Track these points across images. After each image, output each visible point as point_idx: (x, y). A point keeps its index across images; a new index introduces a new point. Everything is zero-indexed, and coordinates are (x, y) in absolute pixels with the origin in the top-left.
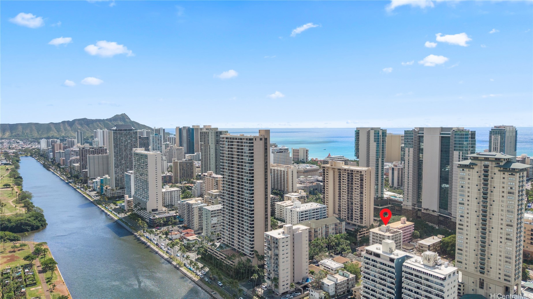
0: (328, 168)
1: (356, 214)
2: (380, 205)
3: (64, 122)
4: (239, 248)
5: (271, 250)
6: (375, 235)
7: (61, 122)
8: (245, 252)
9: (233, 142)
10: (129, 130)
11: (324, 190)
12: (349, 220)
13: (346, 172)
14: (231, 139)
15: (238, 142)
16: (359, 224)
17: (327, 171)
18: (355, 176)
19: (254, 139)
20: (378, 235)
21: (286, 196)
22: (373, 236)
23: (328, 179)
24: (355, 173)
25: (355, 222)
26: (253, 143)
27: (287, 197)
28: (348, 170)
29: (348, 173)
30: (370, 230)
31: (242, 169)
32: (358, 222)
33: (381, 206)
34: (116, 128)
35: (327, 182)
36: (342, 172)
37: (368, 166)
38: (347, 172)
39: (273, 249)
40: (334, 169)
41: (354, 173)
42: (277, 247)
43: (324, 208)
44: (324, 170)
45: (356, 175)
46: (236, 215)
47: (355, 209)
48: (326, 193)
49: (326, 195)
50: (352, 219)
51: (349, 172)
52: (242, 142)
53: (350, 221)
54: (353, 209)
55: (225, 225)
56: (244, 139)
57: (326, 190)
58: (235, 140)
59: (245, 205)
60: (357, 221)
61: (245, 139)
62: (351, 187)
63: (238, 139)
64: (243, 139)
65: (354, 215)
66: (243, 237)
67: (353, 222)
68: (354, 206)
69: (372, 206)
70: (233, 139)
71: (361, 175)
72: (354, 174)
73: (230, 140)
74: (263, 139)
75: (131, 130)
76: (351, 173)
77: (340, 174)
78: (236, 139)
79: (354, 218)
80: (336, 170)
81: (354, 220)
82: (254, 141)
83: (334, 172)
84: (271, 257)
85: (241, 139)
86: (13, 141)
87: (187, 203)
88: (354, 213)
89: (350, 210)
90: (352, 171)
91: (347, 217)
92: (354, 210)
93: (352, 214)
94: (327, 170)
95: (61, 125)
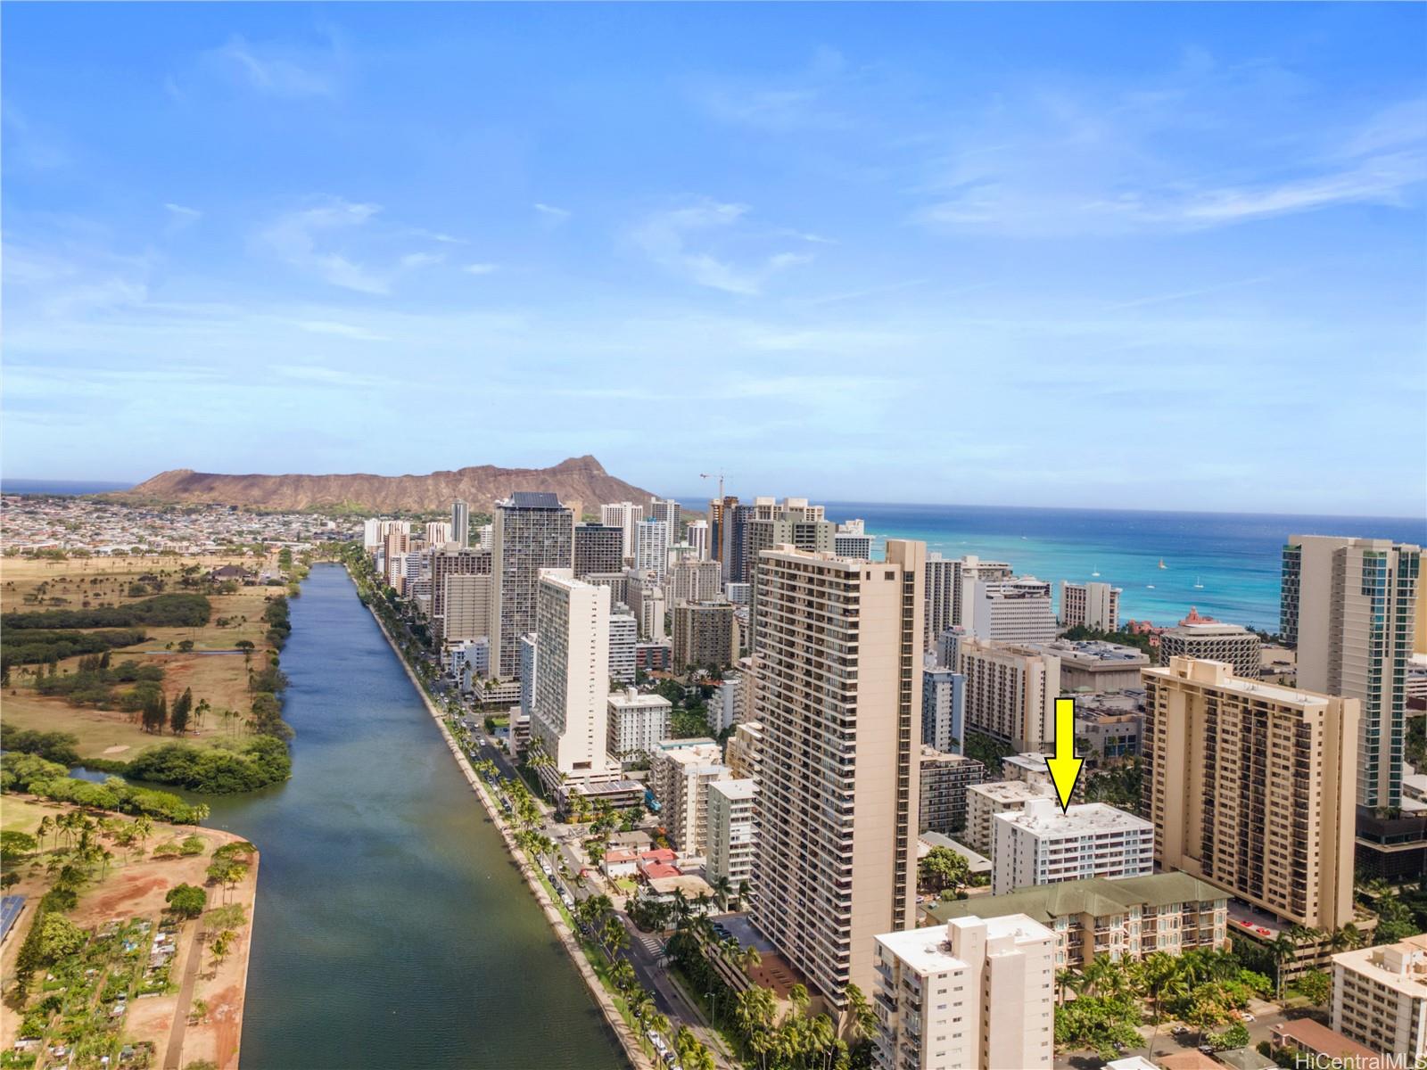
0: (1168, 682)
1: (1276, 873)
2: (1383, 839)
3: (437, 475)
4: (799, 960)
5: (895, 1009)
6: (1355, 980)
7: (430, 473)
8: (819, 979)
9: (793, 577)
10: (551, 510)
11: (1150, 764)
12: (1245, 891)
13: (1236, 706)
14: (790, 567)
15: (811, 580)
16: (1287, 913)
17: (1164, 693)
18: (1276, 726)
19: (863, 576)
20: (1370, 987)
21: (1010, 764)
22: (1347, 983)
23: (1164, 723)
24: (1276, 712)
25: (1272, 901)
26: (856, 588)
27: (1015, 765)
28: (1246, 701)
29: (1246, 711)
30: (1336, 958)
31: (820, 677)
32: (1283, 906)
33: (1390, 841)
34: (513, 502)
35: (1162, 732)
36: (1219, 703)
37: (1334, 688)
38: (1241, 705)
39: (902, 1010)
40: (1191, 688)
41: (1270, 712)
42: (917, 1008)
43: (1143, 832)
44: (1151, 688)
45: (1278, 721)
46: (794, 839)
47: (1273, 852)
48: (1154, 772)
49: (1154, 781)
50: (1258, 886)
51: (1250, 706)
52: (822, 583)
53: (1248, 896)
54: (1261, 851)
55: (762, 865)
56: (829, 571)
57: (1155, 764)
58: (802, 573)
59: (824, 813)
60: (1282, 901)
61: (833, 573)
62: (1255, 763)
63: (810, 569)
64: (826, 571)
65: (1266, 876)
66: (813, 925)
67: (1264, 903)
68: (1266, 840)
69: (1348, 839)
70: (797, 566)
71: (1299, 724)
72: (1270, 716)
73: (786, 570)
74: (898, 576)
75: (556, 510)
76: (1258, 713)
77: (1214, 712)
78: (806, 568)
79: (1266, 886)
80: (1200, 694)
81: (1266, 895)
82: (862, 581)
83: (1190, 699)
84: (895, 1039)
85: (821, 571)
86: (315, 519)
87: (669, 759)
88: (1267, 866)
89: (1250, 854)
90: (1264, 705)
91: (1236, 876)
92: (1267, 857)
93: (1260, 869)
94: (1165, 689)
95: (430, 482)
